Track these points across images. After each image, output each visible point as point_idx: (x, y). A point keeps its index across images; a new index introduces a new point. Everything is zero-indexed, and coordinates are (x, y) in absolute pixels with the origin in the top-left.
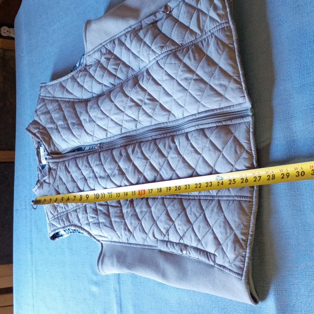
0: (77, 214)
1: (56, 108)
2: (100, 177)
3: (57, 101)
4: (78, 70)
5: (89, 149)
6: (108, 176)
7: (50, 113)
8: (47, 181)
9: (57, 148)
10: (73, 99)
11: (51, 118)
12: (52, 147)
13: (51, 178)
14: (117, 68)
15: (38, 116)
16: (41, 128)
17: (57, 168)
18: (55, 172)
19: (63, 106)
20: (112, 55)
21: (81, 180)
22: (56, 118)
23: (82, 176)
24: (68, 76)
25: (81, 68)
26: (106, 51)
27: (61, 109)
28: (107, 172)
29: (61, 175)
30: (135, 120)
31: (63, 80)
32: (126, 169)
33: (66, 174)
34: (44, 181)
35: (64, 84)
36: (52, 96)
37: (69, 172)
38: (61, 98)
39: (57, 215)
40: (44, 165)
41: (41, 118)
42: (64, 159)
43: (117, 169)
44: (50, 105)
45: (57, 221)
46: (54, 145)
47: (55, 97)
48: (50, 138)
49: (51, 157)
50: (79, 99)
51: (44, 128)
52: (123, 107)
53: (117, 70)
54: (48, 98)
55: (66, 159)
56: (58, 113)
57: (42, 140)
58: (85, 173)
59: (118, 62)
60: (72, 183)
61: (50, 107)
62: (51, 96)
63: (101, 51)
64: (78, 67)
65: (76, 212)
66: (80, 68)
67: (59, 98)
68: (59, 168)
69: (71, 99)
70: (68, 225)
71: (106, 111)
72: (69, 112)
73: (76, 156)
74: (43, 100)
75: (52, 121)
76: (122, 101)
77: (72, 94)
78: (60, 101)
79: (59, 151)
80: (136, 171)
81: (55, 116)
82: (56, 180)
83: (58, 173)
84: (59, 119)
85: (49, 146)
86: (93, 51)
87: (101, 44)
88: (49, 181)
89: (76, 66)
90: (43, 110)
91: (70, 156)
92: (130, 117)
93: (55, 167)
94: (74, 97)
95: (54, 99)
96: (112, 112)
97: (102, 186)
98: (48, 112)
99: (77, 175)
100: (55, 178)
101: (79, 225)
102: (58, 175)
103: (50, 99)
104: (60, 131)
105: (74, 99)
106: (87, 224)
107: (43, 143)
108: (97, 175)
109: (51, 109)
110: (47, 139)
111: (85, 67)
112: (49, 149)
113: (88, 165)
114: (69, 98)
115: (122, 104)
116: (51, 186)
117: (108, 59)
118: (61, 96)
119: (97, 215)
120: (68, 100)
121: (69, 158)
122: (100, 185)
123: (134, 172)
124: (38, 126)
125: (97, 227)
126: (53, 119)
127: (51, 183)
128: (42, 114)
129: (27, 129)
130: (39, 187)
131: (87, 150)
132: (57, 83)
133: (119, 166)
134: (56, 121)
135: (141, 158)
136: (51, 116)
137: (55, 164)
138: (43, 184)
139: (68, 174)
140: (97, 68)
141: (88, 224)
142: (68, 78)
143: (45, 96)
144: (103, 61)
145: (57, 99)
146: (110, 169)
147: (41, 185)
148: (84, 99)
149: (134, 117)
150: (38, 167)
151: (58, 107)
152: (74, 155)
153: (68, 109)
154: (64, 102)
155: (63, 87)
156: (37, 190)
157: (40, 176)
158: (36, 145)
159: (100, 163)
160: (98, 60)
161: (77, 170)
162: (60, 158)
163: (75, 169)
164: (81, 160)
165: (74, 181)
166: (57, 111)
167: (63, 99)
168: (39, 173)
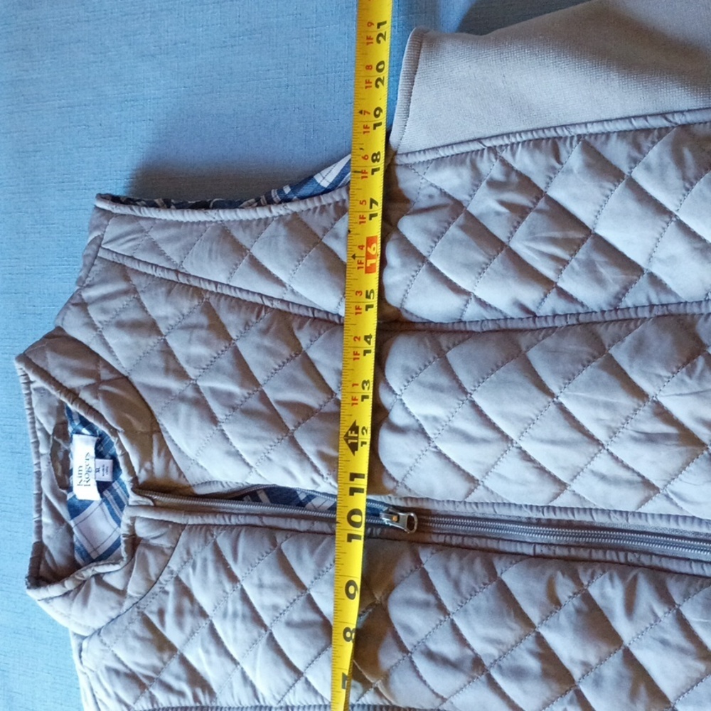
2: (431, 656)
3: (198, 292)
5: (333, 509)
6: (477, 662)
7: (159, 333)
8: (115, 580)
9: (178, 469)
10: (282, 301)
11: (168, 353)
12: (158, 463)
13: (135, 574)
14: (567, 257)
15: (91, 325)
16: (105, 375)
17: (173, 549)
18: (161, 559)
19: (231, 321)
20: (538, 199)
21: (311, 630)
22: (194, 361)
23: (311, 616)
24: (270, 211)
26: (507, 175)
27: (218, 328)
28: (468, 646)
29: (188, 577)
30: (647, 484)
31: (241, 221)
32: (585, 664)
33: (221, 582)
34: (98, 577)
35: (242, 237)
36: (174, 268)
37: (233, 578)
38: (216, 283)
40: (82, 501)
41: (112, 342)
42: (210, 520)
43: (532, 653)
44: (162, 298)
46: (168, 455)
47: (187, 275)
48: (155, 428)
49: (152, 504)
50: (313, 309)
51: (123, 380)
52: (609, 428)
53: (564, 263)
54: (150, 271)
55: (217, 522)
56: (206, 343)
57: (119, 428)
59: (576, 235)
60: (250, 625)
61: (161, 309)
62: (167, 265)
63: (474, 167)
64: (326, 191)
66: (340, 195)
67: (210, 281)
68: (180, 549)
69: (271, 299)
71: (504, 416)
72: (271, 352)
74: (120, 270)
75: (172, 365)
76: (608, 406)
77: (278, 281)
78: (212, 292)
79: (182, 481)
80: (642, 690)
81: (189, 349)
82: (156, 588)
83: (174, 564)
84: (210, 368)
85: (146, 455)
86: (430, 156)
87: (479, 140)
88: (126, 584)
89: (309, 178)
90: (124, 309)
91: (237, 514)
92: (627, 468)
93: (164, 543)
94: (288, 297)
95: (182, 280)
96: (536, 431)
97: (432, 686)
98: (150, 327)
99: (281, 602)
100: (154, 578)
102: (172, 572)
103: (159, 274)
104: (220, 417)
105: (288, 303)
107: (119, 441)
109: (166, 318)
110: (138, 426)
112: (141, 466)
114: (261, 295)
115: (604, 415)
116: (127, 604)
117: (520, 212)
118: (222, 278)
120: (258, 300)
121: (234, 521)
122: (425, 682)
123: (633, 695)
124: (92, 367)
126: (174, 357)
127: (130, 591)
128: (120, 325)
129: (24, 358)
130: (66, 594)
132: (205, 223)
133: (540, 640)
134: (191, 372)
135: (681, 650)
136: (166, 343)
137: (164, 530)
138: (88, 588)
139: (228, 586)
140: (446, 229)
142: (267, 218)
143: (132, 258)
144: (485, 204)
145: (195, 283)
146: (492, 641)
147: (79, 588)
148: (339, 316)
149: (645, 474)
150: (39, 496)
151: (204, 320)
152: (261, 515)
153: (267, 342)
154: (237, 304)
155: (240, 250)
156: (59, 605)
157: (46, 532)
158: (48, 422)
159: (431, 598)
160: (449, 196)
161: (288, 587)
162: (191, 511)
163: (271, 576)
164: (312, 552)
165: (257, 619)
166: (203, 333)
167: (226, 291)
168: (46, 519)
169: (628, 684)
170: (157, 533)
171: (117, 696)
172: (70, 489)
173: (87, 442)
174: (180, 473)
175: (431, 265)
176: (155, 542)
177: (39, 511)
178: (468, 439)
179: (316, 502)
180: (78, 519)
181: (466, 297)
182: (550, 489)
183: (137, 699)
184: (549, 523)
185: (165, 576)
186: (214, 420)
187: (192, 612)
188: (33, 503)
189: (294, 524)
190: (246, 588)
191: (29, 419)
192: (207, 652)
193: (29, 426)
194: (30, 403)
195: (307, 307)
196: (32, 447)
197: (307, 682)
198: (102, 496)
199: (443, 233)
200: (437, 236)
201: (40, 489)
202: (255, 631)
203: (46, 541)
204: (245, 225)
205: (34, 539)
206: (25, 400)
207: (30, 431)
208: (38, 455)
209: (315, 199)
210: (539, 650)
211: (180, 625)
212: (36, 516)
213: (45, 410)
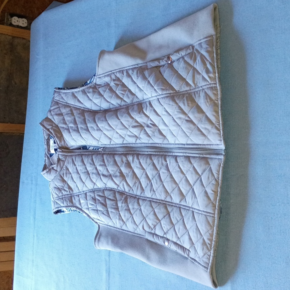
0: (79, 199)
1: (68, 113)
2: (103, 175)
3: (70, 107)
4: (89, 86)
5: (93, 149)
6: (110, 175)
7: (63, 116)
8: (55, 168)
9: (66, 144)
10: (83, 108)
11: (64, 119)
12: (63, 142)
13: (59, 166)
14: (124, 93)
15: (51, 115)
16: (54, 125)
17: (65, 160)
18: (63, 162)
19: (75, 112)
20: (121, 82)
21: (85, 173)
22: (68, 121)
23: (86, 171)
24: (80, 89)
25: (91, 85)
26: (116, 78)
27: (72, 114)
28: (109, 172)
29: (68, 166)
30: (136, 136)
32: (127, 173)
33: (73, 166)
34: (53, 168)
35: (76, 94)
37: (75, 165)
38: (73, 105)
39: (62, 196)
40: (52, 154)
41: (55, 118)
42: (72, 154)
43: (118, 172)
44: (63, 109)
45: (61, 201)
46: (64, 141)
47: (68, 103)
48: (62, 135)
49: (61, 151)
51: (57, 126)
52: (128, 125)
53: (124, 94)
54: (62, 103)
55: (73, 154)
56: (70, 117)
57: (55, 136)
58: (89, 169)
59: (126, 89)
60: (77, 174)
61: (64, 111)
62: (65, 102)
63: (111, 77)
64: (89, 84)
65: (79, 197)
67: (72, 104)
68: (67, 160)
69: (81, 107)
70: (71, 205)
71: (113, 125)
72: (80, 118)
73: (82, 153)
74: (57, 103)
75: (65, 122)
76: (128, 121)
77: (82, 103)
78: (72, 107)
79: (68, 147)
80: (135, 177)
81: (68, 118)
82: (63, 169)
83: (66, 164)
84: (71, 122)
85: (60, 141)
86: (103, 75)
87: (111, 71)
88: (57, 169)
89: (87, 82)
90: (57, 111)
91: (77, 152)
92: (132, 133)
93: (64, 159)
94: (84, 107)
95: (67, 105)
96: (118, 127)
98: (61, 114)
99: (82, 168)
100: (62, 167)
101: (80, 207)
102: (65, 165)
103: (64, 103)
104: (71, 132)
106: (87, 208)
107: (55, 139)
108: (100, 172)
109: (64, 113)
110: (59, 135)
111: (95, 85)
112: (60, 144)
113: (92, 163)
114: (80, 107)
115: (127, 123)
116: (57, 173)
117: (117, 85)
119: (96, 203)
120: (79, 108)
121: (76, 154)
123: (133, 177)
124: (51, 124)
125: (96, 213)
126: (65, 120)
127: (58, 170)
128: (56, 115)
129: (41, 124)
130: (47, 172)
132: (70, 92)
133: (120, 170)
134: (68, 123)
135: (139, 168)
136: (64, 117)
137: (64, 157)
138: (51, 170)
139: (74, 167)
143: (59, 101)
144: (112, 84)
145: (69, 105)
146: (112, 171)
147: (49, 170)
148: (92, 110)
149: (135, 134)
151: (70, 112)
152: (81, 152)
153: (79, 116)
154: (76, 109)
155: (75, 97)
156: (46, 174)
157: (47, 161)
158: (46, 137)
159: (104, 164)
160: (107, 83)
161: (82, 165)
162: (69, 152)
163: (80, 164)
164: (87, 158)
166: (70, 115)
167: (75, 106)
168: (46, 159)
169: (132, 176)
170: (62, 157)
171: (56, 193)
172: (50, 151)
173: (52, 140)
174: (67, 145)
175: (104, 97)
176: (62, 159)
177: (45, 157)
178: (108, 130)
179: (90, 149)
180: (51, 158)
181: (110, 103)
182: (122, 139)
183: (59, 193)
184: (124, 147)
185: (64, 166)
186: (70, 132)
187: (68, 173)
188: (44, 155)
189: (87, 153)
191: (43, 137)
192: (71, 181)
193: (44, 138)
194: (44, 133)
195: (87, 109)
196: (44, 143)
197: (85, 185)
198: (55, 152)
199: (106, 91)
200: (105, 91)
201: (45, 152)
203: (46, 163)
204: (76, 92)
205: (44, 163)
207: (44, 140)
208: (45, 144)
209: (87, 86)
210: (120, 172)
211: (66, 176)
212: (45, 158)
213: (46, 135)
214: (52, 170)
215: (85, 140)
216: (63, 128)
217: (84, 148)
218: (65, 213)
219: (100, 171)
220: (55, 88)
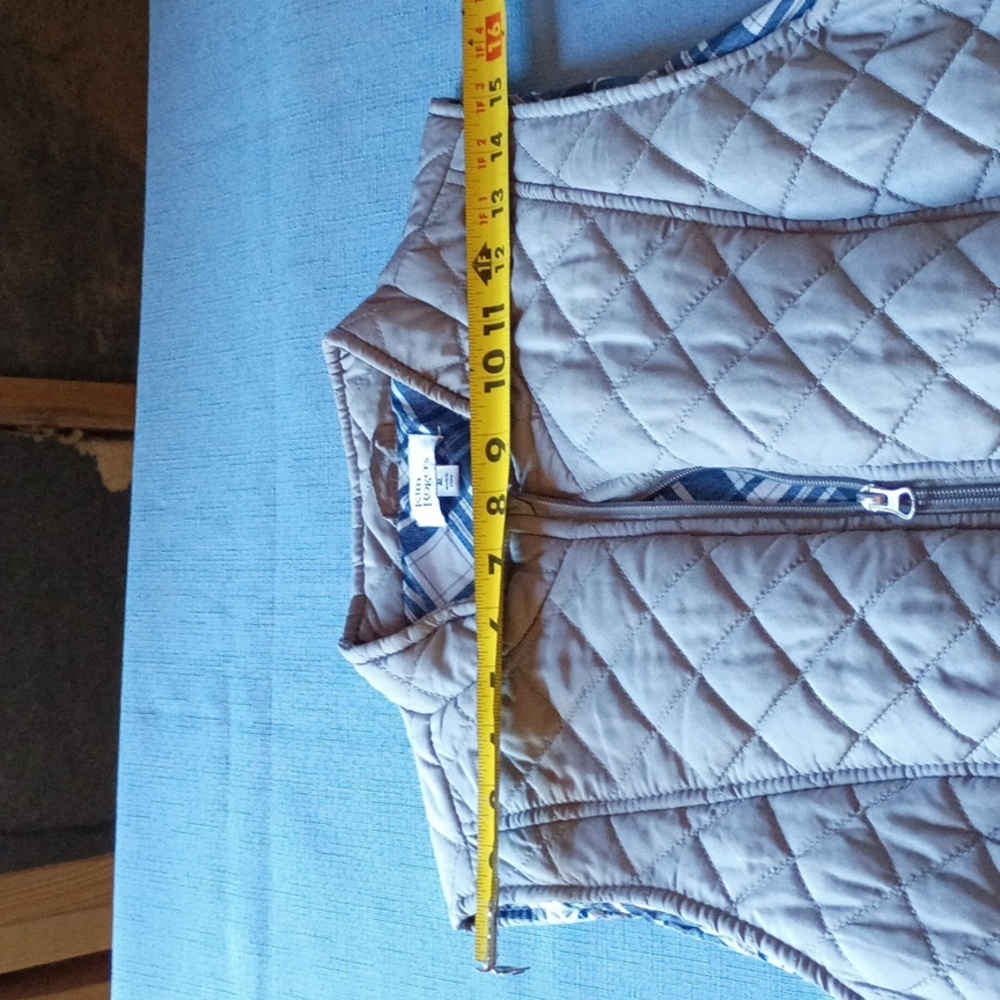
0: (696, 839)
1: (575, 252)
3: (579, 210)
4: (755, 51)
5: (787, 499)
9: (565, 467)
10: (699, 208)
11: (547, 302)
19: (626, 244)
21: (758, 668)
22: (578, 307)
23: (758, 647)
24: (676, 81)
25: (781, 42)
27: (612, 259)
31: (636, 103)
35: (638, 123)
36: (549, 182)
37: (639, 605)
38: (604, 195)
39: (531, 813)
40: (423, 529)
42: (606, 530)
44: (534, 227)
47: (565, 189)
50: (745, 215)
56: (594, 280)
58: (782, 636)
60: (669, 669)
61: (538, 243)
64: (757, 39)
65: (685, 823)
66: (775, 41)
67: (595, 193)
68: (565, 575)
69: (682, 206)
70: (618, 882)
72: (683, 280)
73: (708, 525)
75: (555, 317)
77: (695, 181)
78: (599, 209)
81: (574, 293)
83: (556, 597)
84: (602, 317)
89: (736, 26)
91: (644, 519)
94: (710, 201)
95: (560, 197)
97: (955, 726)
98: (525, 270)
99: (712, 630)
101: (714, 899)
102: (555, 609)
104: (615, 379)
105: (707, 210)
106: (794, 913)
108: (908, 663)
111: (815, 41)
113: (821, 594)
114: (668, 203)
118: (611, 187)
119: (892, 878)
120: (664, 211)
121: (639, 529)
125: (911, 951)
131: (763, 502)
132: (587, 113)
134: (579, 324)
136: (546, 291)
139: (633, 618)
141: (813, 915)
142: (672, 93)
145: (574, 198)
148: (784, 220)
150: (360, 532)
151: (589, 248)
152: (678, 519)
153: (678, 267)
154: (634, 220)
155: (636, 141)
158: (368, 423)
159: (946, 599)
160: (947, 14)
162: (579, 521)
163: (696, 595)
164: (758, 555)
165: (679, 660)
166: (590, 267)
167: (619, 205)
168: (369, 562)
173: (425, 443)
174: (568, 472)
175: (929, 116)
177: (361, 552)
179: (761, 491)
180: (415, 554)
181: (984, 157)
183: (510, 795)
186: (607, 385)
187: (583, 660)
188: (353, 541)
189: (729, 525)
190: (659, 618)
191: (343, 424)
193: (344, 434)
194: (344, 401)
195: (735, 213)
196: (349, 464)
197: (762, 743)
198: (447, 519)
199: (944, 68)
200: (936, 73)
201: (361, 521)
202: (677, 677)
203: (368, 593)
204: (640, 106)
205: (354, 592)
206: (336, 396)
207: (345, 441)
208: (357, 471)
209: (739, 53)
211: (566, 680)
212: (355, 559)
213: (363, 407)
214: (452, 639)
215: (751, 434)
216: (547, 358)
217: (707, 485)
218: (541, 922)
219: (911, 648)
220: (437, 101)
